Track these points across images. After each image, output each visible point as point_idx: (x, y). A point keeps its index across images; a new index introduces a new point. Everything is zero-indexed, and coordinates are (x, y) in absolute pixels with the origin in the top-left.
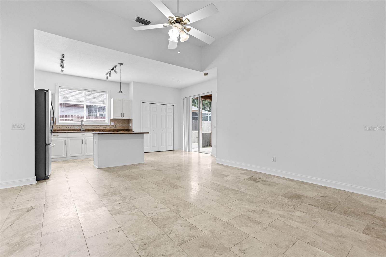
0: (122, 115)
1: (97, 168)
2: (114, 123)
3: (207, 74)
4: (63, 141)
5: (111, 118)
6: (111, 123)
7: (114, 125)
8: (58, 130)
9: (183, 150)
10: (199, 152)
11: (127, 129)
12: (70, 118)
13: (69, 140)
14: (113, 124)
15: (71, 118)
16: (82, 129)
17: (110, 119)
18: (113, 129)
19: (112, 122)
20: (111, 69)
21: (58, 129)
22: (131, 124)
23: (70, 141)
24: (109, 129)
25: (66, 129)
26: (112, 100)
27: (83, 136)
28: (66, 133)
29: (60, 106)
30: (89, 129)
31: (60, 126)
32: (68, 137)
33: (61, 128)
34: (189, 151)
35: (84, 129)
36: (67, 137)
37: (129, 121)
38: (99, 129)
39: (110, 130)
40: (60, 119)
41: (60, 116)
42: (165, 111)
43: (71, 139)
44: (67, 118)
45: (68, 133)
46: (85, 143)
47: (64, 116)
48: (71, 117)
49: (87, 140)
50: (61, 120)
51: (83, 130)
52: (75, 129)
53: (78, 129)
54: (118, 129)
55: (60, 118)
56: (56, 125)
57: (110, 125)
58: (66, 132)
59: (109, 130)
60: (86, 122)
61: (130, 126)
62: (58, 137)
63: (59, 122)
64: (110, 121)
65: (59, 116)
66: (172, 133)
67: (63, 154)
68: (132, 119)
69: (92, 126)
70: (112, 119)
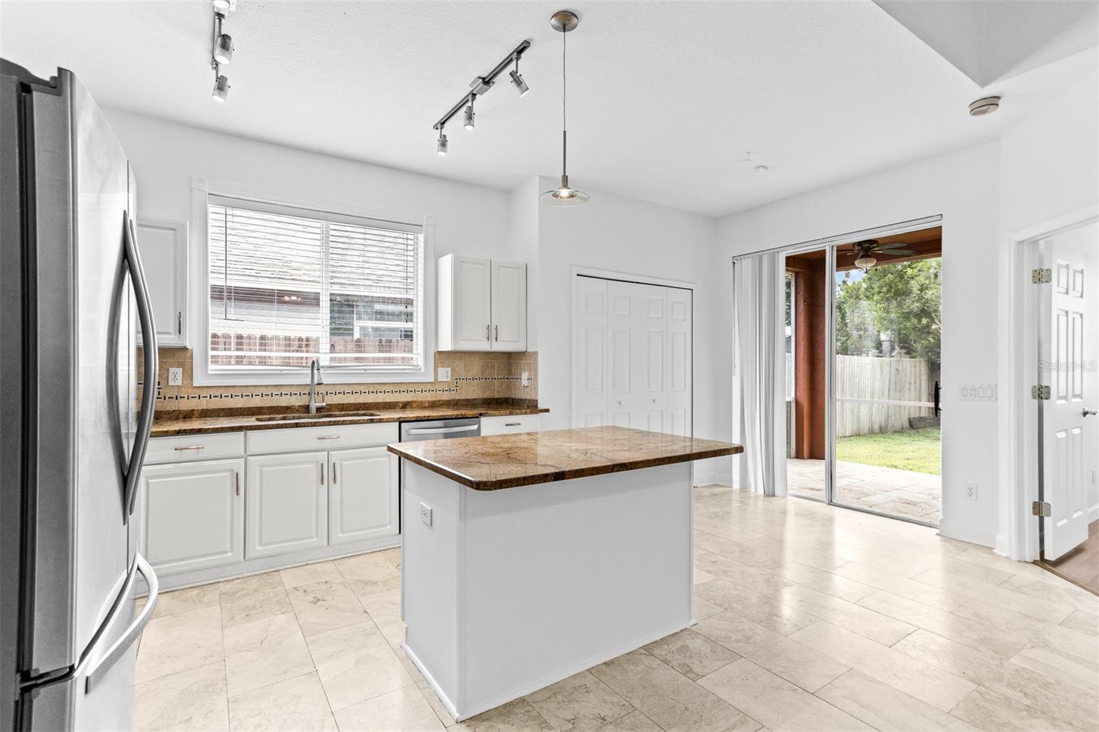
0: (492, 332)
1: (456, 715)
2: (449, 369)
3: (994, 101)
4: (228, 474)
5: (439, 350)
6: (440, 370)
7: (449, 379)
8: (203, 410)
9: (736, 485)
10: (831, 503)
11: (502, 395)
12: (255, 350)
13: (258, 468)
14: (447, 378)
15: (261, 350)
16: (314, 406)
17: (435, 354)
18: (446, 396)
19: (443, 366)
20: (484, 79)
21: (204, 404)
22: (525, 376)
23: (261, 472)
24: (428, 397)
25: (239, 406)
26: (446, 263)
27: (326, 444)
28: (242, 433)
29: (212, 298)
30: (346, 401)
31: (213, 392)
32: (251, 450)
33: (218, 398)
34: (770, 494)
35: (324, 404)
36: (246, 456)
37: (510, 361)
38: (388, 400)
39: (433, 405)
40: (212, 356)
41: (213, 343)
42: (660, 316)
43: (265, 466)
44: (242, 350)
45: (252, 434)
46: (335, 482)
47: (233, 340)
48: (261, 345)
49: (343, 463)
50: (215, 360)
51: (319, 409)
52: (284, 401)
53: (296, 401)
54: (467, 398)
55: (211, 353)
56: (194, 385)
57: (433, 381)
58: (240, 429)
59: (429, 402)
60: (328, 367)
61: (525, 382)
62: (201, 456)
63: (210, 372)
64: (435, 359)
65: (210, 339)
66: (685, 410)
67: (228, 549)
68: (535, 353)
69: (357, 389)
70: (440, 353)
